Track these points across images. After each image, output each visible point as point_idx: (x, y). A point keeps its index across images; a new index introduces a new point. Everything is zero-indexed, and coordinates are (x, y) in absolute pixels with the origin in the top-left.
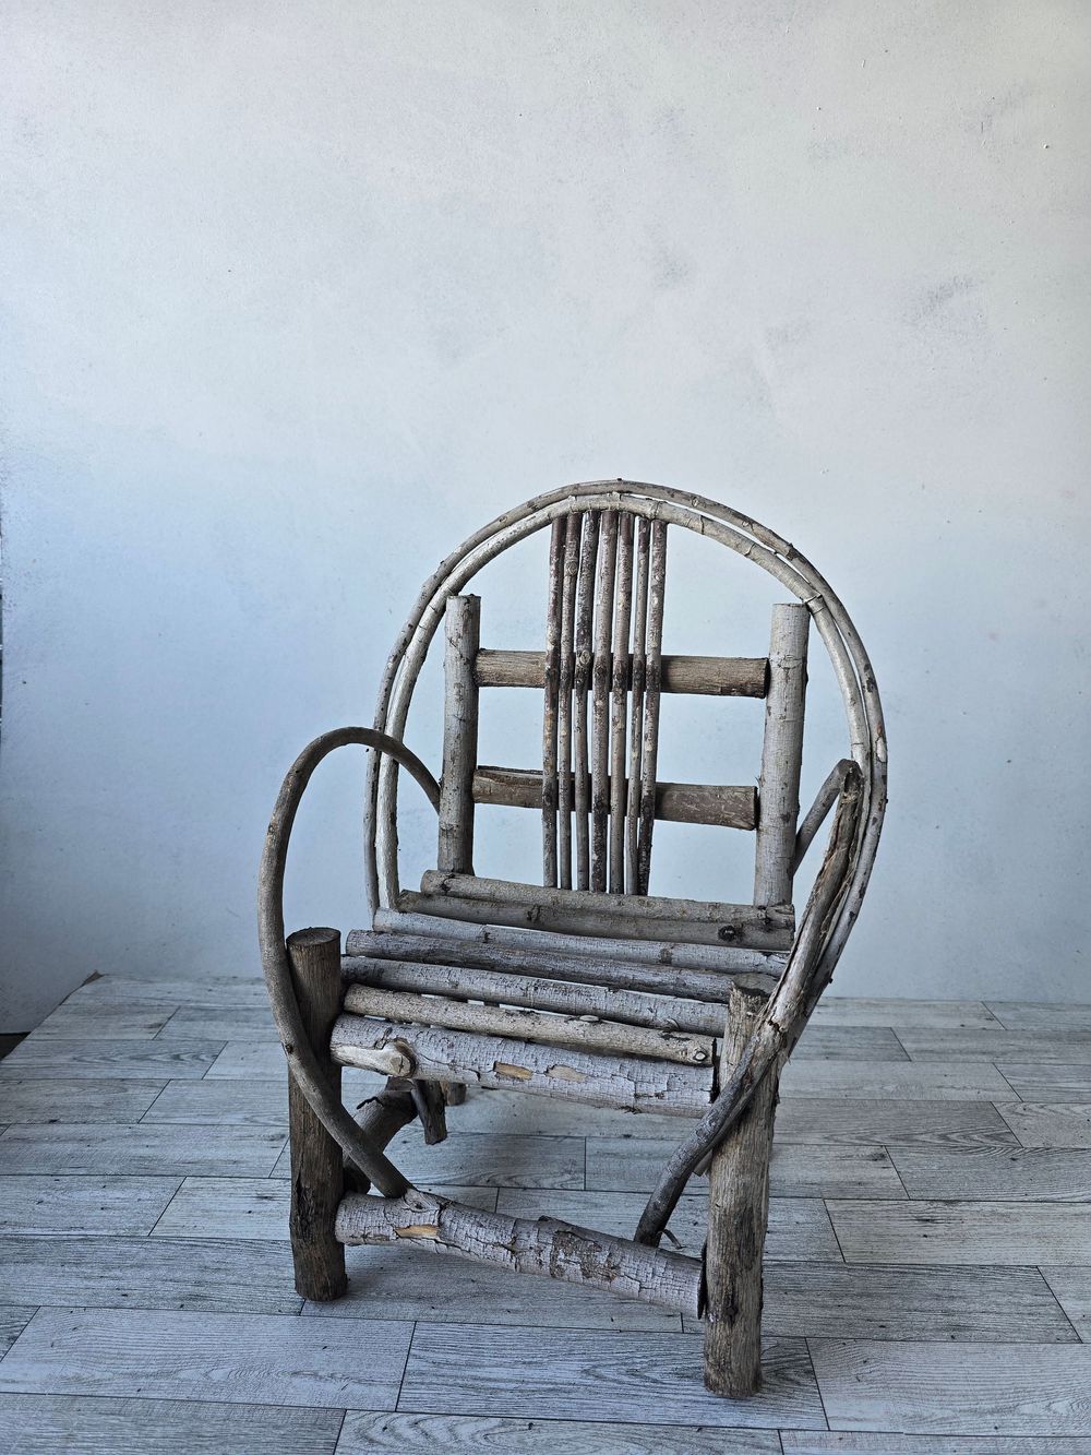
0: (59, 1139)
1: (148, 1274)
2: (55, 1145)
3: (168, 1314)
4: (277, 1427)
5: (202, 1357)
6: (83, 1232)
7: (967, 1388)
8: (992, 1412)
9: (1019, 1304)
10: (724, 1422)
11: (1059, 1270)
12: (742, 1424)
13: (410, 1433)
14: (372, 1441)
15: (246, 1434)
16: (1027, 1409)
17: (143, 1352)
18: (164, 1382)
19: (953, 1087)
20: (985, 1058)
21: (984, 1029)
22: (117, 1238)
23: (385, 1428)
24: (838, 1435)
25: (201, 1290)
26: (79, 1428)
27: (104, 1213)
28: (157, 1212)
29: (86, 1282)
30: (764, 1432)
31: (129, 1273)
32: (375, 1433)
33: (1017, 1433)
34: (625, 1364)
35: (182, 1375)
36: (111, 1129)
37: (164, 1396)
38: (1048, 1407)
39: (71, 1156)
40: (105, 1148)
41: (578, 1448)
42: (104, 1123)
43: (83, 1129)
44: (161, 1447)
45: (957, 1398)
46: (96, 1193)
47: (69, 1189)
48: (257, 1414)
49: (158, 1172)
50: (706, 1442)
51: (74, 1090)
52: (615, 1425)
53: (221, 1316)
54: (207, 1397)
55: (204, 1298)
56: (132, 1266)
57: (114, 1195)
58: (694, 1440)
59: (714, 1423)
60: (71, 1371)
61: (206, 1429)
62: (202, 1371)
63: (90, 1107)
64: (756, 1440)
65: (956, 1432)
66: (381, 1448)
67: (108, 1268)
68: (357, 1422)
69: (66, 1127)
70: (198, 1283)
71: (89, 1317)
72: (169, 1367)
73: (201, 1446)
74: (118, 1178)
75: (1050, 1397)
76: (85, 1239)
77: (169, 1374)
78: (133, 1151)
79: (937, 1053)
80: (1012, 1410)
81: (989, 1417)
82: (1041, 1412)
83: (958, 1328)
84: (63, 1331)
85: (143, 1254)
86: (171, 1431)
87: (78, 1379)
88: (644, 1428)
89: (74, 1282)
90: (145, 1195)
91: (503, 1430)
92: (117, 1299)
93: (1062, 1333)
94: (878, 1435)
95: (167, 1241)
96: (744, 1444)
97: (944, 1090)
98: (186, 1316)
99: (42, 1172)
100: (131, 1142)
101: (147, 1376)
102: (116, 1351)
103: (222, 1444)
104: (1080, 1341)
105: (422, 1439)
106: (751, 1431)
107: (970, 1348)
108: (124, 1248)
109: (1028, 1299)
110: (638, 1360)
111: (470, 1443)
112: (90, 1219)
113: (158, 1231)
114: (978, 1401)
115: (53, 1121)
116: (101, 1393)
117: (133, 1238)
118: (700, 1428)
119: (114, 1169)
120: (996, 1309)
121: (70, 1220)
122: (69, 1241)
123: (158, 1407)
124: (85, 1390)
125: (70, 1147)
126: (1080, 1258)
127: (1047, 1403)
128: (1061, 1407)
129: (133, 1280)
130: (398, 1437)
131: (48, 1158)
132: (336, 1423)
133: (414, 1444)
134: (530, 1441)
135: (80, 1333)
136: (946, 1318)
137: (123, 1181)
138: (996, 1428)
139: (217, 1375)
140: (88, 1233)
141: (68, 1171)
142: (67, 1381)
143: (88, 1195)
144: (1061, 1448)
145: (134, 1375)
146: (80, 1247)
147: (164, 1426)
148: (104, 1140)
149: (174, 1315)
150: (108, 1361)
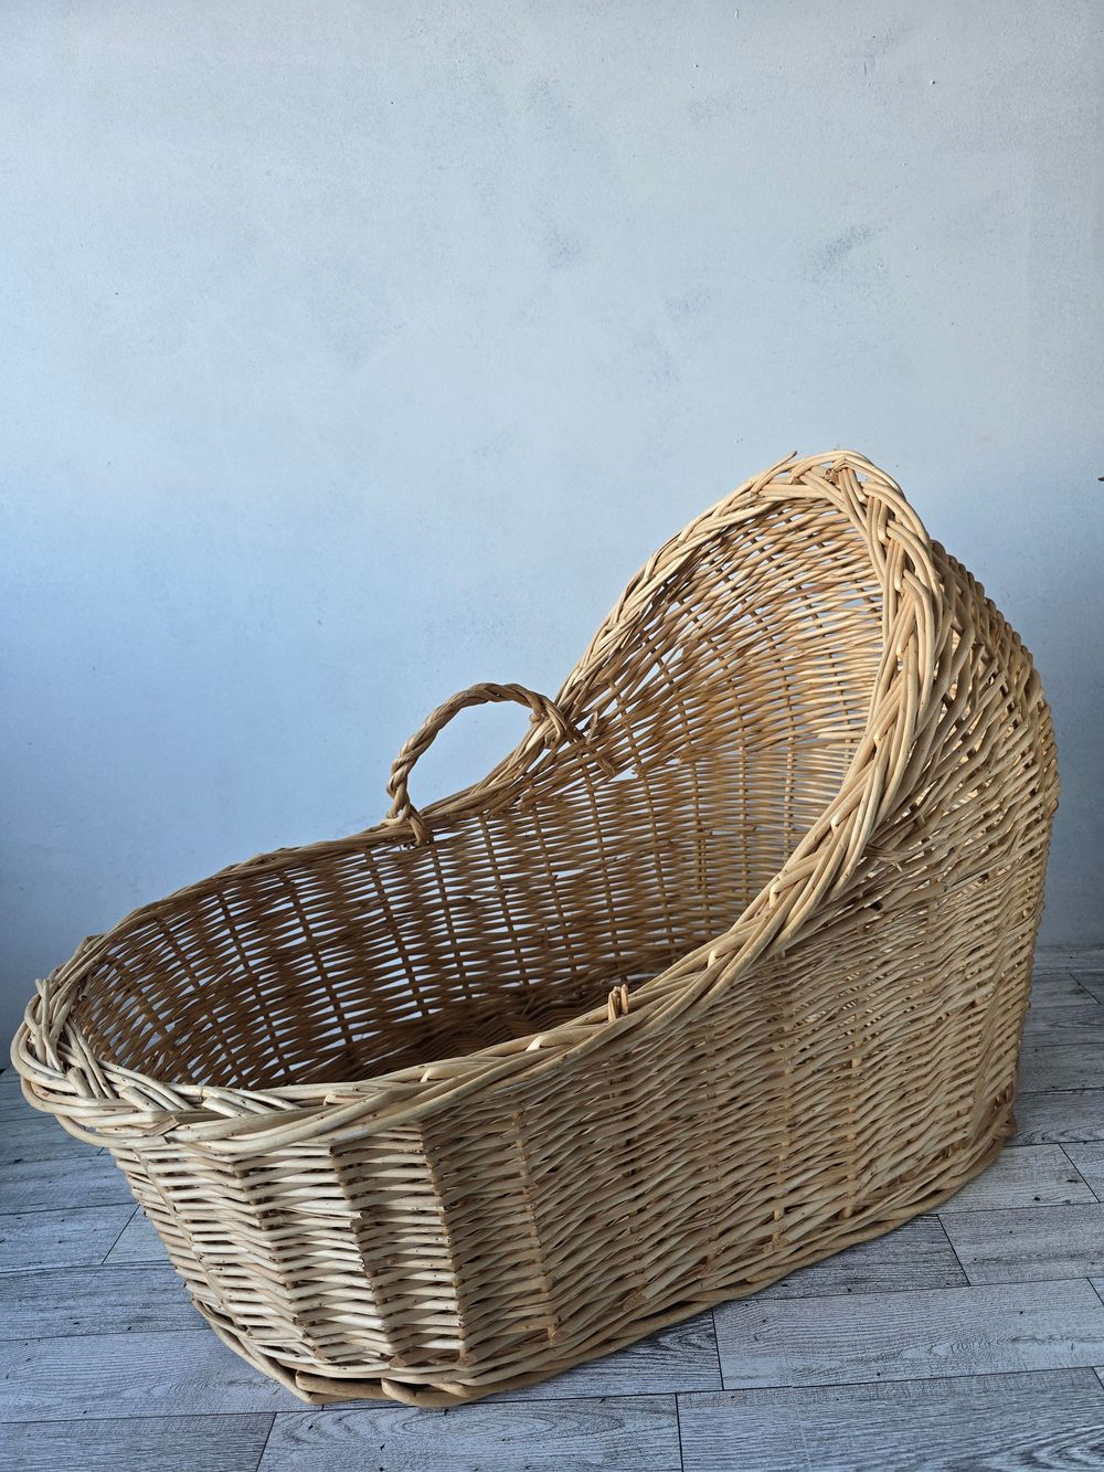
0: (23, 1178)
1: (99, 1301)
2: (19, 1184)
3: (116, 1338)
4: (212, 1435)
5: (145, 1376)
6: (41, 1266)
7: (856, 1338)
8: (876, 1360)
9: (916, 1253)
10: (626, 1391)
11: (958, 1216)
12: (643, 1391)
13: (333, 1430)
14: (298, 1440)
15: (181, 1445)
16: (908, 1354)
17: (91, 1376)
18: (109, 1402)
22: (67, 1270)
23: (311, 1427)
24: (730, 1394)
25: (149, 1312)
26: (29, 1452)
27: (61, 1246)
28: (112, 1240)
29: (41, 1315)
30: (662, 1397)
31: (82, 1302)
32: (301, 1433)
33: (897, 1378)
35: (126, 1394)
36: (72, 1164)
37: (107, 1415)
38: (930, 1351)
39: (33, 1193)
40: (63, 1183)
41: (488, 1429)
42: (66, 1158)
43: (46, 1167)
44: (103, 1463)
45: (846, 1349)
46: (55, 1228)
47: (30, 1226)
48: (193, 1425)
49: (114, 1202)
50: (607, 1412)
51: (39, 1128)
52: (525, 1404)
53: (165, 1334)
54: (149, 1413)
55: (150, 1319)
56: (85, 1295)
57: (71, 1228)
58: (597, 1411)
59: (616, 1393)
60: (24, 1400)
61: (146, 1443)
62: (145, 1388)
63: (53, 1144)
64: (654, 1406)
65: (841, 1382)
66: (305, 1446)
67: (62, 1299)
68: (286, 1424)
69: (29, 1166)
70: (146, 1306)
71: (42, 1348)
72: (114, 1388)
73: (140, 1459)
74: (76, 1210)
75: (932, 1339)
76: (43, 1273)
77: (113, 1395)
78: (92, 1183)
80: (894, 1356)
81: (873, 1364)
82: (923, 1356)
83: (856, 1280)
84: (18, 1364)
85: (95, 1282)
86: (112, 1448)
87: (30, 1407)
88: (552, 1404)
89: (30, 1316)
90: (101, 1225)
91: (420, 1418)
92: (69, 1327)
93: (952, 1278)
94: (768, 1391)
95: (119, 1267)
96: (642, 1410)
98: (132, 1338)
99: (6, 1212)
100: (91, 1174)
101: (94, 1398)
102: (65, 1378)
103: (159, 1456)
104: (969, 1284)
105: (344, 1434)
106: (650, 1397)
107: (864, 1299)
108: (79, 1278)
109: (925, 1247)
111: (388, 1433)
112: (48, 1253)
113: (110, 1260)
114: (864, 1350)
115: (17, 1161)
116: (50, 1418)
117: (88, 1268)
118: (603, 1399)
119: (73, 1202)
120: (894, 1260)
121: (30, 1256)
122: (27, 1276)
123: (102, 1427)
124: (35, 1417)
125: (32, 1186)
126: (979, 1203)
127: (929, 1347)
128: (941, 1350)
129: (85, 1308)
130: (322, 1434)
131: (12, 1198)
132: (266, 1426)
133: (336, 1440)
134: (444, 1426)
135: (34, 1363)
136: (845, 1273)
137: (81, 1213)
138: (879, 1374)
139: (158, 1391)
140: (45, 1267)
141: (29, 1209)
142: (19, 1409)
143: (48, 1230)
144: (937, 1389)
145: (82, 1399)
146: (37, 1281)
147: (106, 1444)
148: (65, 1175)
149: (122, 1337)
150: (59, 1388)
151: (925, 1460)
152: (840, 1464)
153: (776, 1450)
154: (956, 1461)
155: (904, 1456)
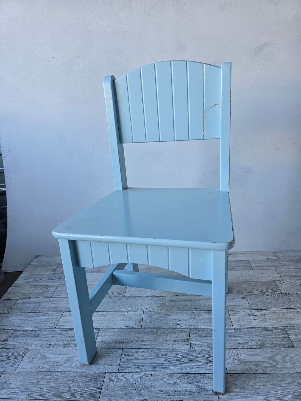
0: (31, 303)
1: (55, 339)
2: (30, 304)
3: (61, 349)
4: (89, 378)
5: (70, 360)
6: (38, 328)
7: (264, 361)
8: (270, 367)
9: (279, 337)
10: (201, 372)
11: (290, 327)
12: (205, 373)
13: (122, 378)
14: (112, 380)
15: (81, 380)
16: (279, 366)
17: (55, 359)
18: (60, 367)
19: (264, 277)
20: (273, 268)
21: (274, 259)
22: (46, 329)
23: (115, 377)
24: (229, 375)
26: (40, 380)
27: (44, 322)
28: (57, 322)
29: (40, 341)
30: (211, 374)
31: (51, 338)
32: (113, 378)
33: (276, 372)
34: (176, 358)
35: (65, 365)
36: (44, 300)
37: (61, 371)
38: (285, 365)
39: (35, 307)
40: (42, 305)
41: (163, 380)
42: (42, 298)
43: (37, 300)
44: (60, 384)
45: (261, 364)
46: (41, 317)
47: (34, 316)
48: (84, 375)
49: (57, 311)
50: (196, 378)
51: (34, 289)
52: (173, 374)
53: (74, 349)
54: (71, 371)
55: (70, 344)
56: (51, 337)
57: (46, 317)
58: (193, 377)
59: (198, 373)
60: (38, 365)
61: (71, 379)
62: (70, 364)
63: (38, 293)
64: (208, 377)
65: (260, 373)
66: (114, 382)
67: (45, 338)
68: (109, 376)
69: (33, 299)
70: (68, 341)
71: (41, 351)
72: (62, 363)
73: (70, 383)
74: (46, 313)
75: (285, 362)
76: (39, 330)
77: (62, 365)
78: (50, 305)
79: (261, 267)
80: (275, 366)
81: (269, 368)
82: (283, 366)
83: (262, 344)
84: (35, 355)
85: (54, 333)
86: (63, 380)
87: (39, 367)
88: (181, 374)
89: (37, 342)
90: (54, 317)
91: (145, 376)
92: (48, 346)
93: (289, 345)
94: (240, 374)
95: (60, 330)
96: (206, 378)
97: (262, 278)
98: (65, 349)
99: (27, 312)
100: (49, 303)
101: (56, 366)
102: (48, 359)
103: (75, 382)
104: (294, 347)
105: (125, 379)
106: (207, 374)
107: (265, 350)
108: (49, 332)
109: (281, 336)
110: (179, 357)
111: (136, 380)
112: (40, 324)
113: (57, 327)
114: (266, 364)
115: (29, 298)
116: (45, 370)
117: (51, 329)
118: (195, 374)
119: (45, 310)
120: (272, 339)
121: (35, 325)
122: (35, 330)
123: (59, 374)
124: (41, 370)
125: (34, 305)
126: (295, 324)
127: (284, 364)
128: (288, 365)
129: (52, 340)
130: (119, 379)
131: (29, 308)
132: (103, 376)
133: (123, 381)
134: (151, 379)
135: (39, 355)
136: (259, 342)
137: (48, 314)
138: (271, 371)
139: (73, 365)
140: (40, 328)
141: (34, 311)
142: (37, 367)
143: (40, 318)
144: (287, 376)
145: (53, 366)
146: (38, 332)
147: (61, 378)
148: (42, 303)
149: (62, 349)
150: (47, 362)
151: (285, 396)
152: (262, 396)
153: (243, 391)
154: (294, 396)
155: (280, 394)
